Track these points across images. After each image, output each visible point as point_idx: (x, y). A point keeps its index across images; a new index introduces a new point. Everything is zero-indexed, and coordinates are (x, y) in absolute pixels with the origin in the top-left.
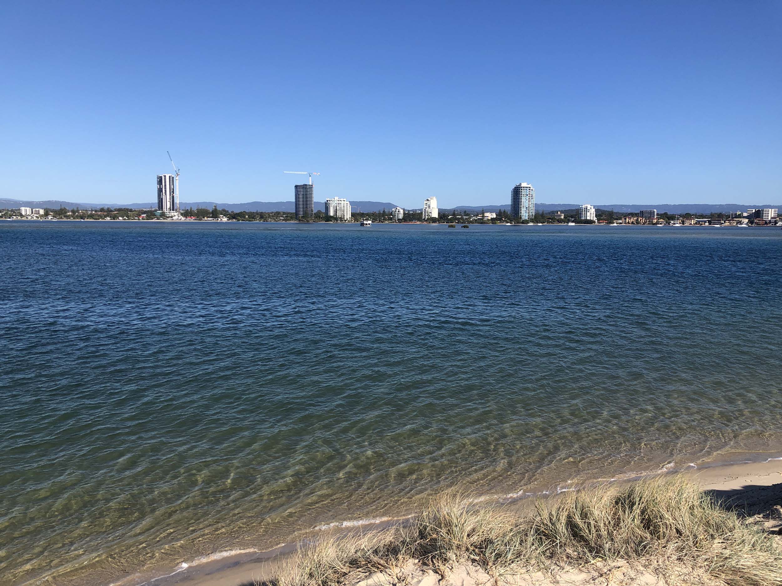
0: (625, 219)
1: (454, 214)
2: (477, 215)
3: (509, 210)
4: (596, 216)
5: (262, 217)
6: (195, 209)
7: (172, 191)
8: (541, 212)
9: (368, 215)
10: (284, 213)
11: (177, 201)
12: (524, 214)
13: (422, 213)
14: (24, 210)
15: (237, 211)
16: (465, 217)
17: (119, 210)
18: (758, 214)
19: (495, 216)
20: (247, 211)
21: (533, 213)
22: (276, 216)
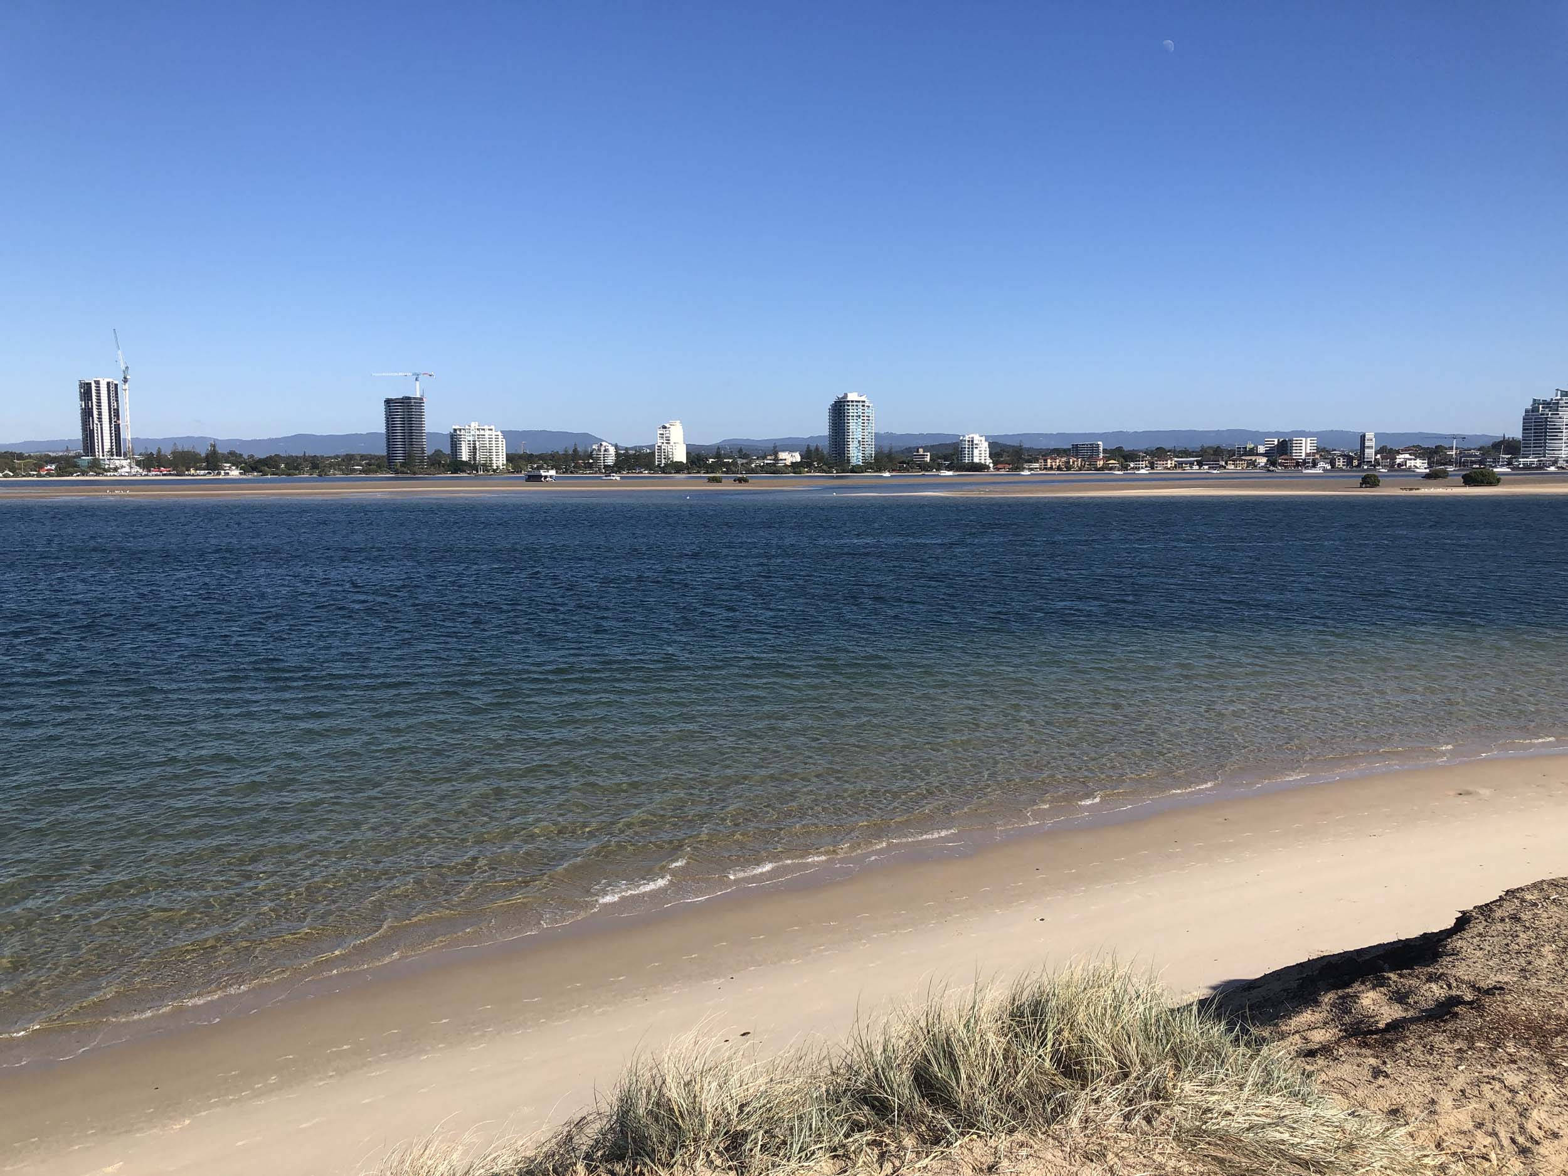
0: (1046, 461)
1: (718, 456)
2: (764, 458)
3: (825, 446)
4: (991, 456)
5: (314, 466)
6: (167, 451)
7: (115, 413)
8: (886, 450)
9: (541, 457)
10: (363, 457)
11: (127, 435)
12: (855, 454)
13: (653, 453)
15: (260, 454)
16: (740, 461)
18: (1284, 448)
19: (799, 459)
20: (283, 454)
21: (871, 451)
22: (346, 463)
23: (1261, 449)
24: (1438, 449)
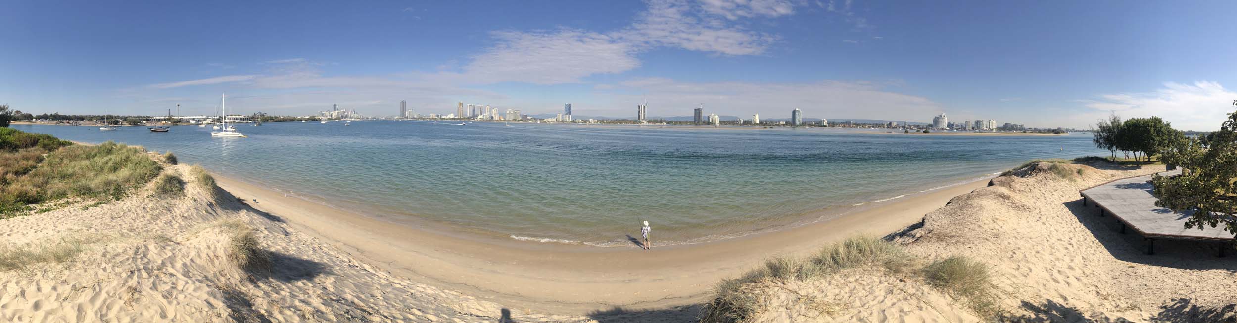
0: (840, 125)
1: (766, 122)
2: (776, 123)
3: (791, 121)
4: (828, 124)
5: (680, 123)
6: (652, 120)
7: (644, 112)
8: (804, 121)
9: (727, 122)
10: (690, 121)
11: (646, 116)
12: (798, 123)
13: (751, 121)
14: (591, 120)
15: (670, 120)
16: (771, 123)
17: (623, 120)
18: (890, 124)
19: (784, 123)
20: (674, 120)
21: (801, 122)
22: (686, 123)
23: (886, 125)
24: (918, 126)
